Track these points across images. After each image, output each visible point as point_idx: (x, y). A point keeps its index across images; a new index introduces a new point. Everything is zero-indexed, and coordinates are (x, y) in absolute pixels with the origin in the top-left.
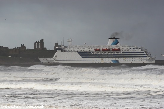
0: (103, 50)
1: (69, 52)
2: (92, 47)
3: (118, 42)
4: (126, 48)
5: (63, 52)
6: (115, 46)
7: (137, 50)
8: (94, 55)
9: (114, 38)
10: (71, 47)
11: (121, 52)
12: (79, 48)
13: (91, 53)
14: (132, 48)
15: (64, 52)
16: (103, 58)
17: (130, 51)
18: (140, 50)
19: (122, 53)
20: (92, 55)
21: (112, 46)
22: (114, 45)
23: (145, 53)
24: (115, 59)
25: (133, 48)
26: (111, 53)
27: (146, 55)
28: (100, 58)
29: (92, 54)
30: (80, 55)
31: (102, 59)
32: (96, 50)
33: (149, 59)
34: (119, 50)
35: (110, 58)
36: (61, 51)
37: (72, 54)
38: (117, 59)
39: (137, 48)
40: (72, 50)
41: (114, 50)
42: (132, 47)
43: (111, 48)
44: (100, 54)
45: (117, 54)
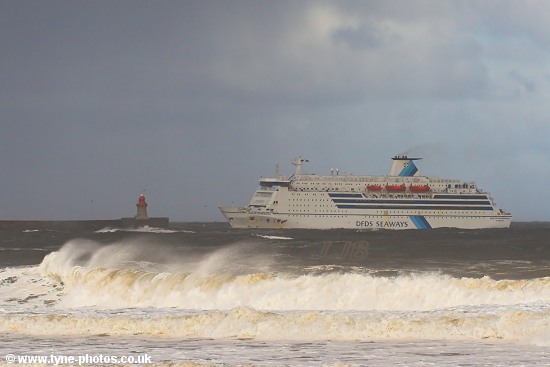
0: (390, 189)
1: (307, 193)
2: (356, 180)
3: (416, 170)
4: (439, 184)
5: (293, 192)
6: (410, 178)
7: (467, 190)
8: (367, 202)
9: (405, 158)
10: (306, 179)
11: (433, 195)
12: (327, 183)
13: (360, 196)
14: (453, 185)
15: (295, 193)
16: (389, 210)
17: (451, 192)
18: (474, 191)
19: (436, 197)
20: (363, 201)
22: (408, 177)
23: (488, 200)
24: (417, 214)
25: (456, 186)
26: (406, 196)
27: (491, 206)
28: (383, 210)
29: (364, 198)
30: (335, 201)
31: (387, 212)
32: (371, 189)
33: (498, 214)
34: (426, 189)
35: (405, 212)
37: (314, 197)
38: (423, 212)
39: (465, 186)
40: (310, 187)
41: (414, 189)
42: (454, 181)
43: (407, 185)
44: (381, 199)
45: (422, 199)
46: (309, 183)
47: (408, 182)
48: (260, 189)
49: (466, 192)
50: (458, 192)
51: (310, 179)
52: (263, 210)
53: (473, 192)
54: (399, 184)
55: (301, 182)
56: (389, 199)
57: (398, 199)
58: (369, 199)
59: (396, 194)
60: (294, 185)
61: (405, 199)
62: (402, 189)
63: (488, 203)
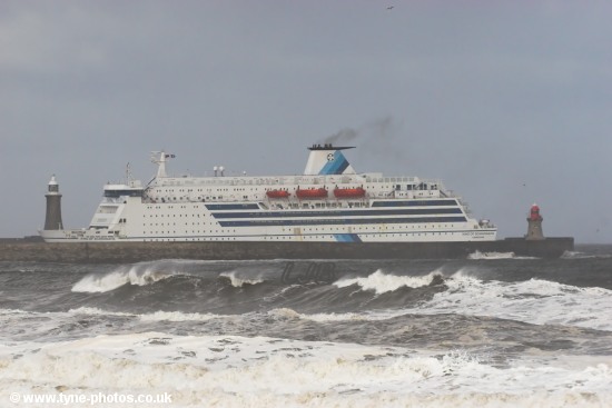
0: (302, 195)
1: (171, 205)
2: (251, 183)
3: (346, 165)
4: (381, 184)
5: (150, 205)
6: (337, 177)
7: (426, 192)
8: (267, 215)
9: (328, 147)
10: (172, 184)
11: (371, 202)
12: (205, 188)
13: (255, 207)
14: (404, 185)
15: (154, 205)
16: (302, 227)
17: (399, 197)
19: (375, 204)
20: (261, 215)
21: (328, 177)
22: (333, 176)
23: (459, 206)
24: (346, 231)
25: (409, 187)
26: (328, 205)
27: (464, 215)
28: (292, 227)
29: (261, 210)
30: (216, 216)
31: (299, 230)
32: (273, 195)
33: (475, 227)
34: (360, 193)
35: (327, 228)
36: (140, 199)
37: (183, 212)
38: (356, 229)
39: (423, 187)
40: (178, 195)
41: (340, 194)
42: (405, 180)
43: (331, 188)
44: (290, 210)
45: (354, 209)
46: (177, 189)
47: (332, 183)
48: (105, 202)
49: (425, 195)
50: (411, 196)
51: (179, 184)
52: (104, 232)
53: (436, 195)
54: (317, 187)
55: (163, 189)
56: (300, 210)
57: (316, 210)
58: (270, 211)
59: (314, 202)
60: (153, 194)
61: (326, 209)
62: (322, 194)
63: (458, 211)
